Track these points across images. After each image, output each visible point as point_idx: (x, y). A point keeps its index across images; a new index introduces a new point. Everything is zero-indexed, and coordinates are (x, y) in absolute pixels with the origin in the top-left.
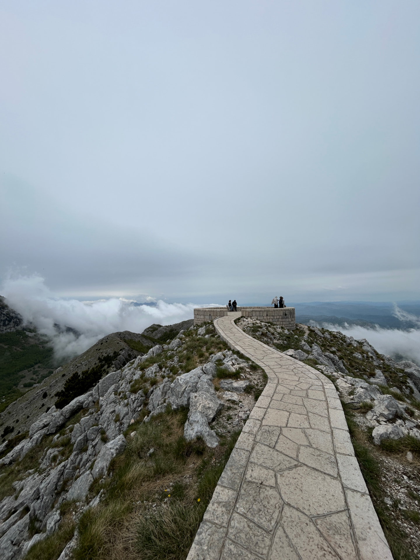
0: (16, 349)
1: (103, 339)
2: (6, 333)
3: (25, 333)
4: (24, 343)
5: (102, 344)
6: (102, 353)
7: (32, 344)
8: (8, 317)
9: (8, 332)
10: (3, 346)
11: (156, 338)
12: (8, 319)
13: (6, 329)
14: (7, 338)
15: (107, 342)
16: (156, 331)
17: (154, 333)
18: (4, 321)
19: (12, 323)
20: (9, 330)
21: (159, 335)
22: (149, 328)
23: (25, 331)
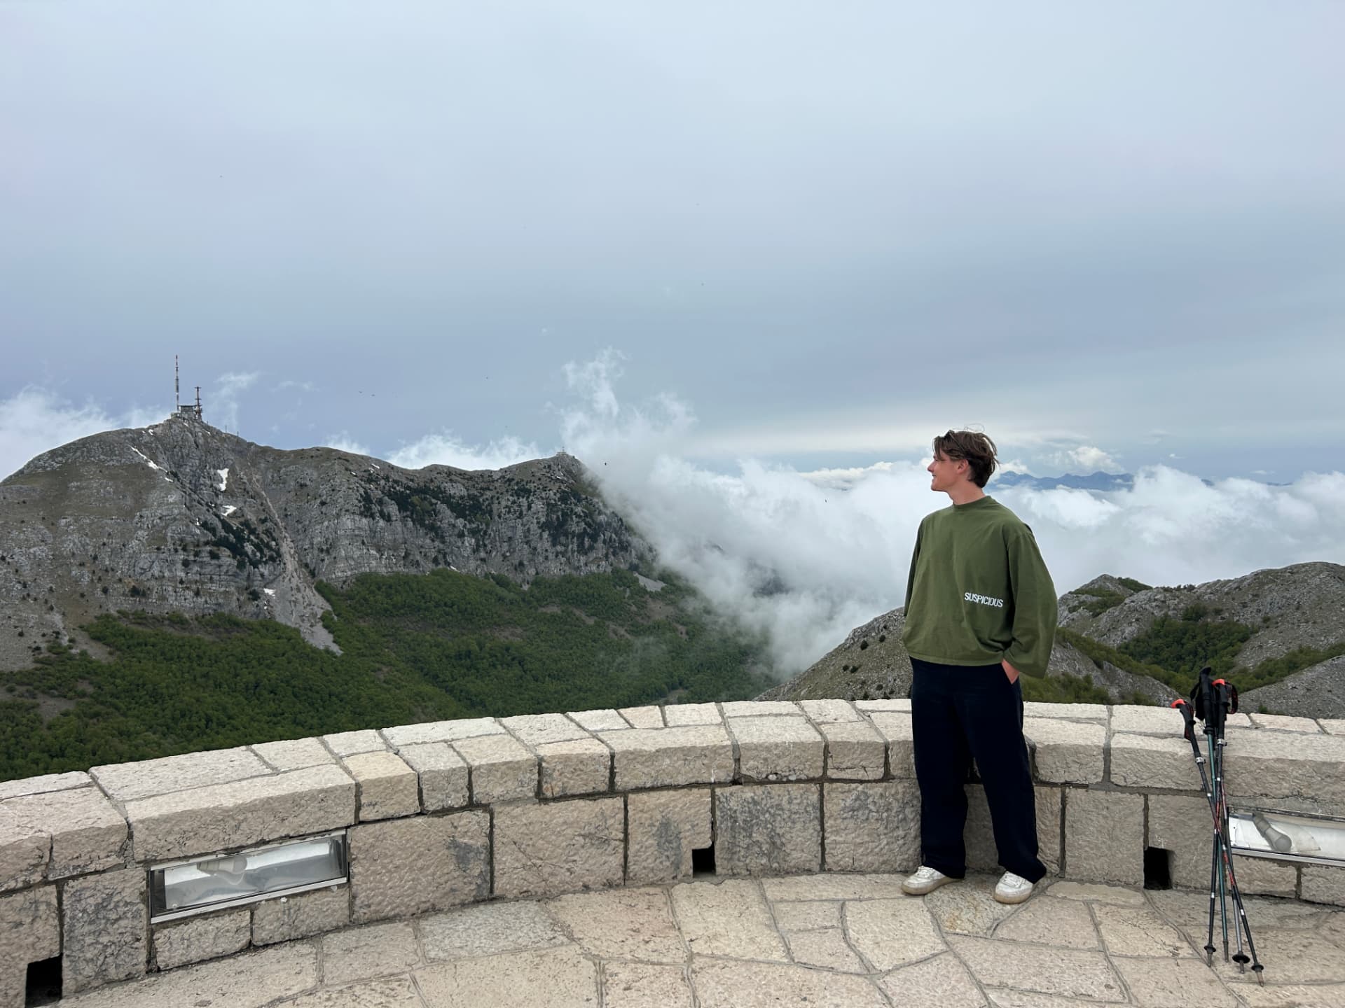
0: (615, 633)
1: (870, 627)
2: (587, 576)
3: (637, 580)
4: (637, 614)
5: (864, 646)
6: (864, 683)
7: (657, 617)
8: (589, 525)
9: (593, 574)
10: (583, 616)
11: (1114, 641)
12: (588, 530)
13: (586, 565)
14: (591, 591)
15: (882, 639)
16: (1112, 611)
17: (1104, 618)
18: (581, 537)
19: (600, 544)
20: (594, 568)
21: (1128, 630)
22: (1078, 592)
23: (636, 575)
